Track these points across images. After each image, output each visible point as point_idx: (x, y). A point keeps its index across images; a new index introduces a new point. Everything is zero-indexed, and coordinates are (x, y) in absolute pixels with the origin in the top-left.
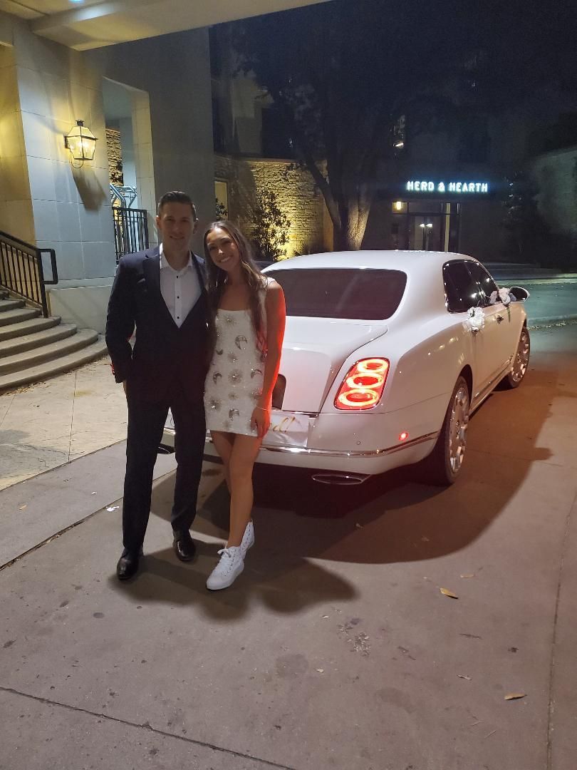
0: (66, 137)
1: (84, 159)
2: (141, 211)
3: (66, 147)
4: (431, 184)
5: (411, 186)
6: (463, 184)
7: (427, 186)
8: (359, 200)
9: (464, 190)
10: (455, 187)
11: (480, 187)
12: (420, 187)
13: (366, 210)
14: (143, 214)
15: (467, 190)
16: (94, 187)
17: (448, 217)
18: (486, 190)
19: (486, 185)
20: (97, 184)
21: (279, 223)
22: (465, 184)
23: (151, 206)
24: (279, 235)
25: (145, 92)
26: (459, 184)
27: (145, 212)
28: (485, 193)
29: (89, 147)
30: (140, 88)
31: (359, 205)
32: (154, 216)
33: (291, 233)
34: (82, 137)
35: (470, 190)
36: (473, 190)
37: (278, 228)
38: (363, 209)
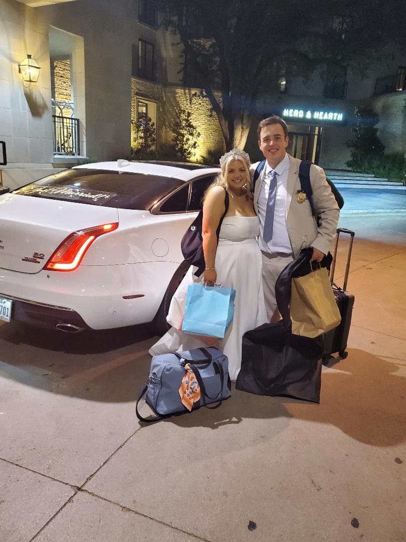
0: (19, 65)
1: (30, 81)
2: (75, 119)
3: (20, 72)
4: (301, 112)
5: (286, 113)
6: (324, 113)
7: (297, 113)
8: (242, 121)
9: (324, 118)
10: (319, 115)
11: (337, 116)
12: (293, 113)
13: (247, 128)
14: (76, 121)
15: (327, 118)
16: (39, 101)
17: (316, 137)
18: (341, 119)
19: (342, 115)
20: (42, 99)
21: (192, 134)
22: (326, 113)
23: (82, 116)
24: (191, 142)
25: (80, 37)
26: (322, 113)
27: (78, 120)
28: (340, 121)
29: (34, 73)
30: (78, 34)
31: (242, 124)
32: (83, 122)
33: (200, 141)
34: (29, 66)
35: (329, 118)
36: (331, 119)
37: (190, 137)
38: (244, 127)
